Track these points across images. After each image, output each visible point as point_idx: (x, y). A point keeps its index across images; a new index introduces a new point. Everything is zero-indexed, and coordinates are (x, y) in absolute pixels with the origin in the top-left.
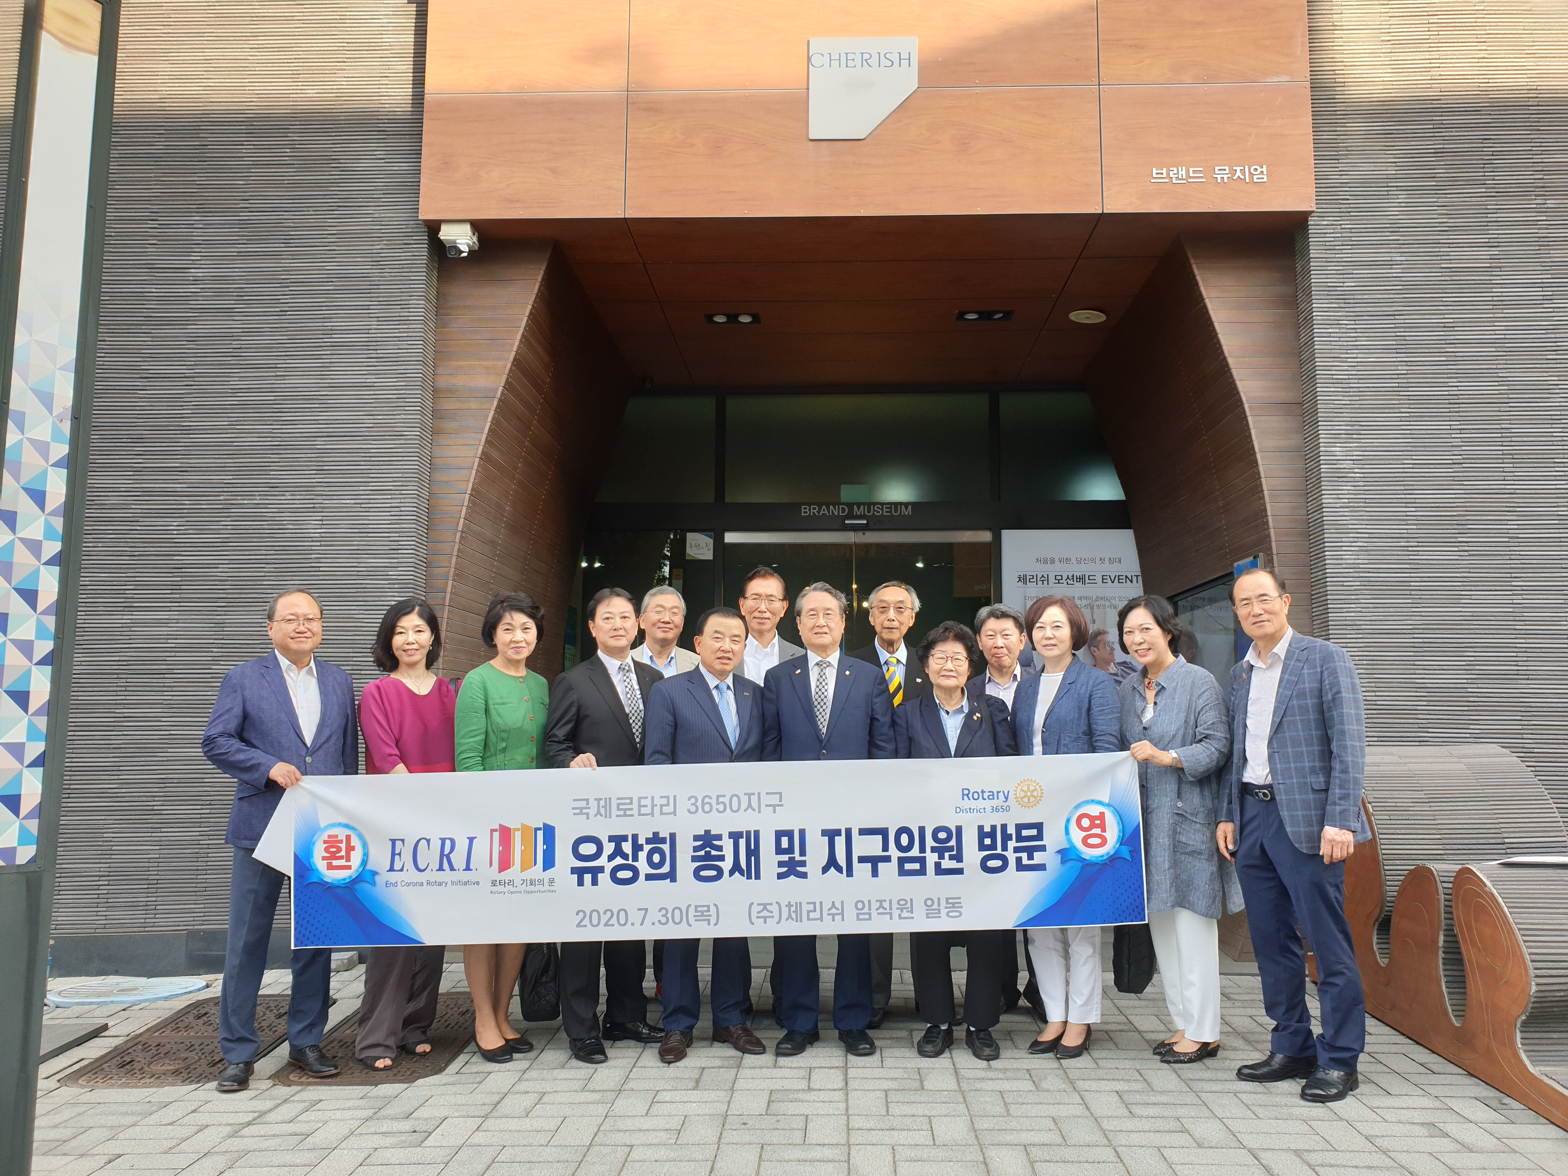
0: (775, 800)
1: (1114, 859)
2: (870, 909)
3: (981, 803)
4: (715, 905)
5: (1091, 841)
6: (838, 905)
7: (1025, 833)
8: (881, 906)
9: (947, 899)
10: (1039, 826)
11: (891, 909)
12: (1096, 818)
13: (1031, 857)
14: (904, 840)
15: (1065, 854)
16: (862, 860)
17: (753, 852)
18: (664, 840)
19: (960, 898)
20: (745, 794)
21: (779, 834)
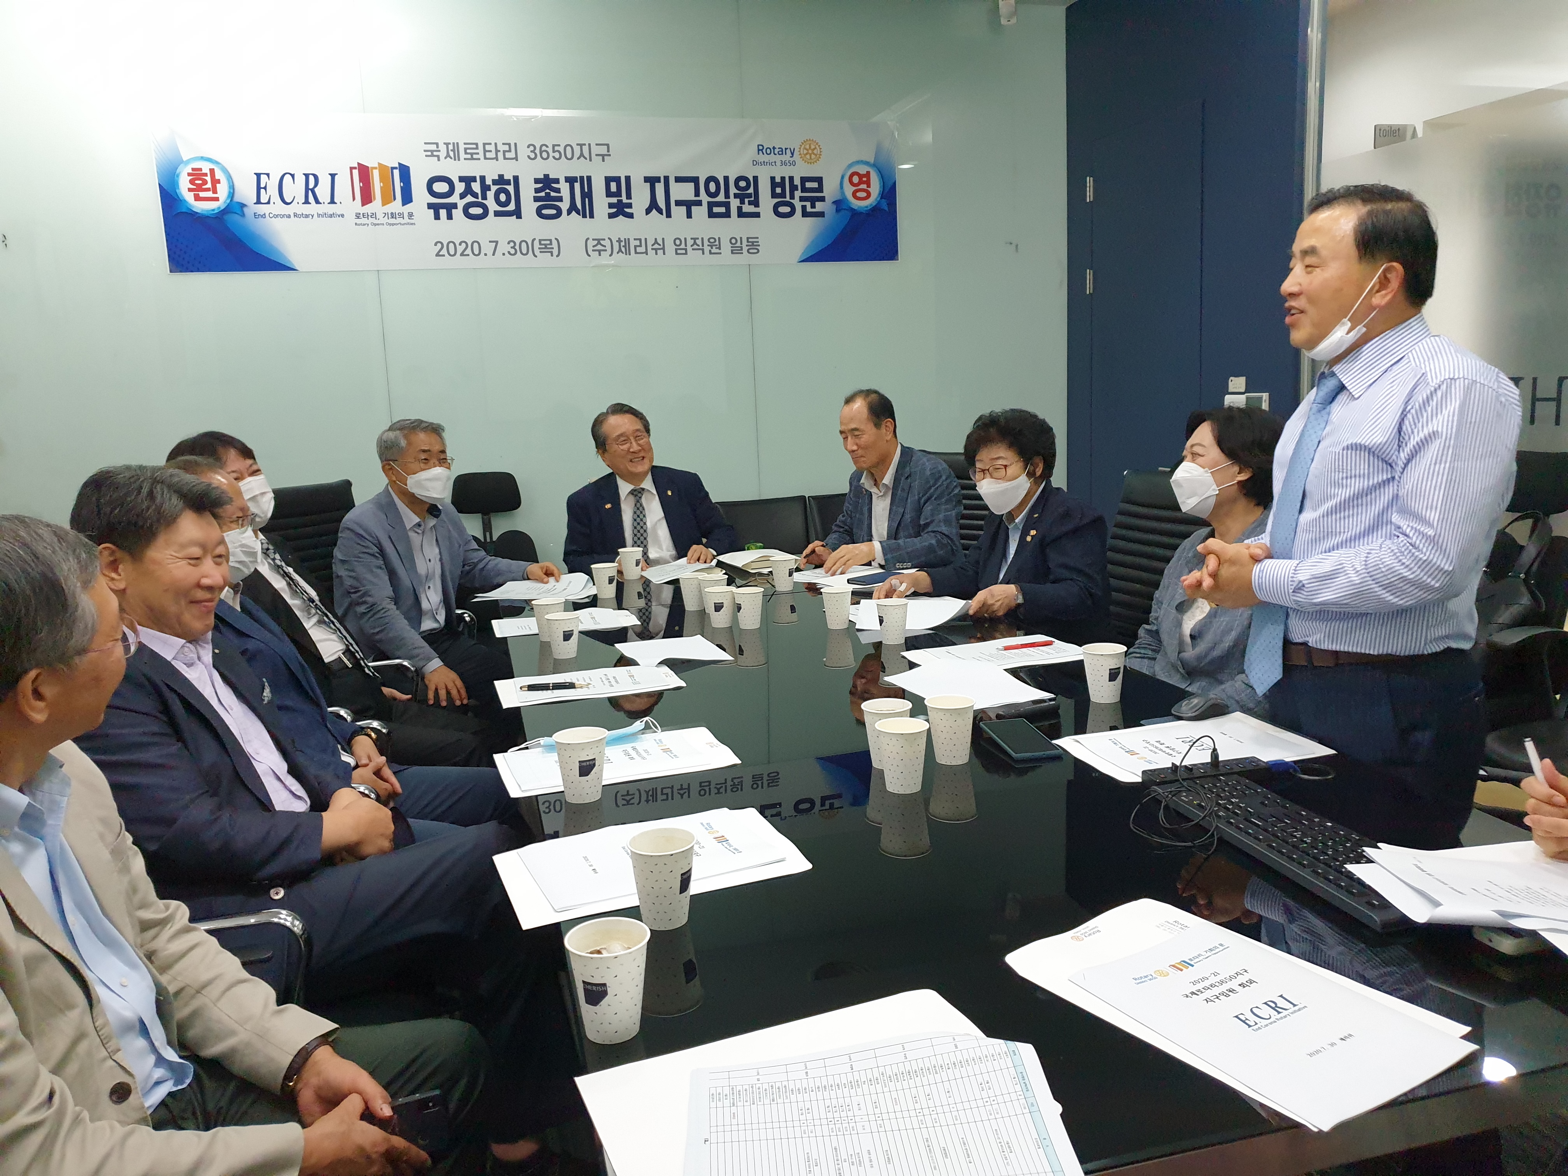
0: (603, 150)
1: (875, 209)
2: (686, 246)
3: (772, 158)
4: (556, 239)
5: (859, 194)
6: (660, 242)
7: (808, 185)
8: (695, 243)
9: (748, 238)
10: (819, 180)
11: (703, 246)
12: (864, 176)
13: (813, 206)
14: (712, 187)
15: (840, 204)
16: (679, 203)
17: (587, 195)
18: (508, 182)
19: (758, 238)
20: (578, 145)
21: (608, 180)
